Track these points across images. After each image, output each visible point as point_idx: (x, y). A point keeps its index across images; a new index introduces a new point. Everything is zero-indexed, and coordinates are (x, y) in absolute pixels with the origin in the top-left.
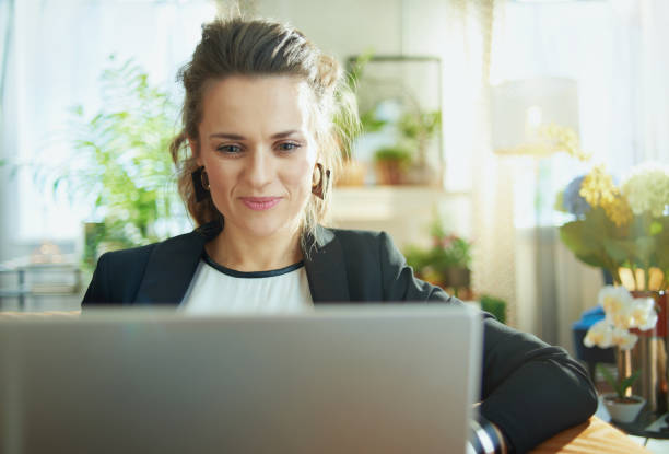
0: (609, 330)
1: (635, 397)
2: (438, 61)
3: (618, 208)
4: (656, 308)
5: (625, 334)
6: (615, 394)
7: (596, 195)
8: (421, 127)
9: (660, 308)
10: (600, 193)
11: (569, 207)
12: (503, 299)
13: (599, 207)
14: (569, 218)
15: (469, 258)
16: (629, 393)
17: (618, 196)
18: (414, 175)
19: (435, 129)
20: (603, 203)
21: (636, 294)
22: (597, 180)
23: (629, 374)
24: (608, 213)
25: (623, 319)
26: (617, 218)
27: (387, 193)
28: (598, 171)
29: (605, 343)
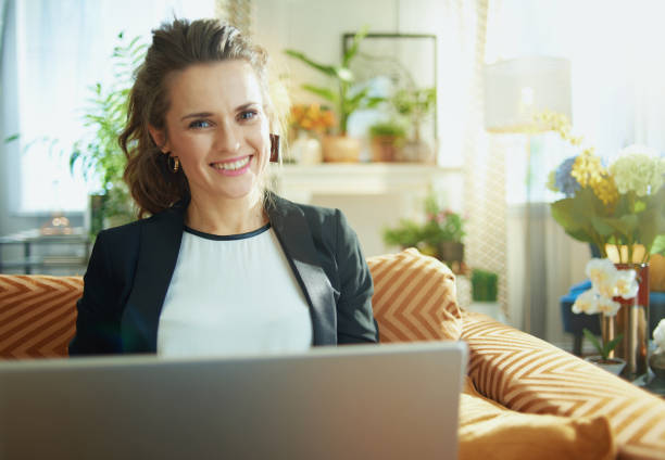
0: (595, 298)
1: (618, 359)
2: (434, 37)
3: (605, 188)
4: (637, 280)
5: (609, 302)
6: (599, 357)
7: (586, 176)
8: (416, 104)
9: (640, 279)
10: (589, 175)
11: (561, 187)
12: (495, 272)
13: (589, 187)
14: (560, 196)
15: (462, 234)
16: (611, 355)
17: (605, 177)
18: (408, 152)
19: (431, 105)
20: (592, 182)
21: (620, 267)
22: (587, 163)
23: (612, 337)
24: (596, 192)
25: (608, 289)
26: (605, 198)
27: (382, 169)
28: (587, 153)
29: (591, 311)
